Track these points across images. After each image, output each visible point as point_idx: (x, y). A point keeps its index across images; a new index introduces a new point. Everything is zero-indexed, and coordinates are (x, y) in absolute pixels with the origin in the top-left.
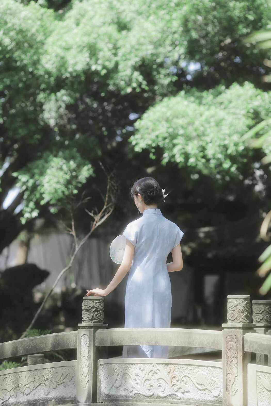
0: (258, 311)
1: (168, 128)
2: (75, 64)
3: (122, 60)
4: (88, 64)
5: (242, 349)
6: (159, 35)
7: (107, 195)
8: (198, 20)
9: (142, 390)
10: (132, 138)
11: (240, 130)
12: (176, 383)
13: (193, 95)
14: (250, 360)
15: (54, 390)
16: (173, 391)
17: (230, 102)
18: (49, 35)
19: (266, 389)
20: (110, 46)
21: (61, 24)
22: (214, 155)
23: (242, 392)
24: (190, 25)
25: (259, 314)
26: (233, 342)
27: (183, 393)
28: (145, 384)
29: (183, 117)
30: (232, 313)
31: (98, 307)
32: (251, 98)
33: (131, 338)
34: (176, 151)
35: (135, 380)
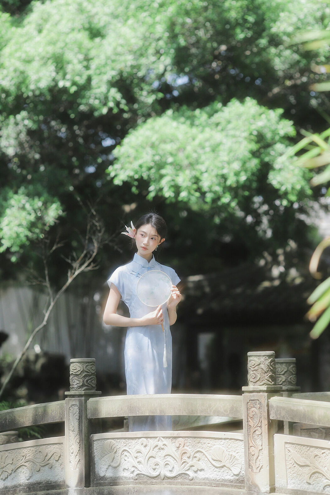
0: (280, 372)
1: (154, 155)
2: (39, 80)
3: (95, 74)
4: (54, 80)
5: (266, 417)
6: (140, 43)
7: (87, 237)
8: (187, 23)
9: (145, 469)
10: (110, 168)
11: (241, 156)
12: (187, 460)
13: (183, 115)
14: (277, 429)
15: (37, 473)
16: (183, 470)
17: (229, 122)
18: (5, 45)
19: (297, 464)
20: (81, 57)
21: (19, 30)
22: (210, 187)
23: (268, 468)
24: (177, 29)
25: (281, 375)
26: (256, 408)
27: (196, 472)
28: (149, 462)
29: (172, 141)
30: (253, 373)
31: (89, 371)
32: (254, 118)
33: (130, 407)
34: (165, 183)
35: (136, 458)
